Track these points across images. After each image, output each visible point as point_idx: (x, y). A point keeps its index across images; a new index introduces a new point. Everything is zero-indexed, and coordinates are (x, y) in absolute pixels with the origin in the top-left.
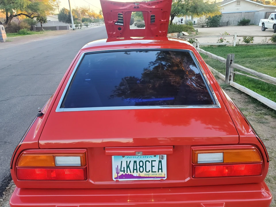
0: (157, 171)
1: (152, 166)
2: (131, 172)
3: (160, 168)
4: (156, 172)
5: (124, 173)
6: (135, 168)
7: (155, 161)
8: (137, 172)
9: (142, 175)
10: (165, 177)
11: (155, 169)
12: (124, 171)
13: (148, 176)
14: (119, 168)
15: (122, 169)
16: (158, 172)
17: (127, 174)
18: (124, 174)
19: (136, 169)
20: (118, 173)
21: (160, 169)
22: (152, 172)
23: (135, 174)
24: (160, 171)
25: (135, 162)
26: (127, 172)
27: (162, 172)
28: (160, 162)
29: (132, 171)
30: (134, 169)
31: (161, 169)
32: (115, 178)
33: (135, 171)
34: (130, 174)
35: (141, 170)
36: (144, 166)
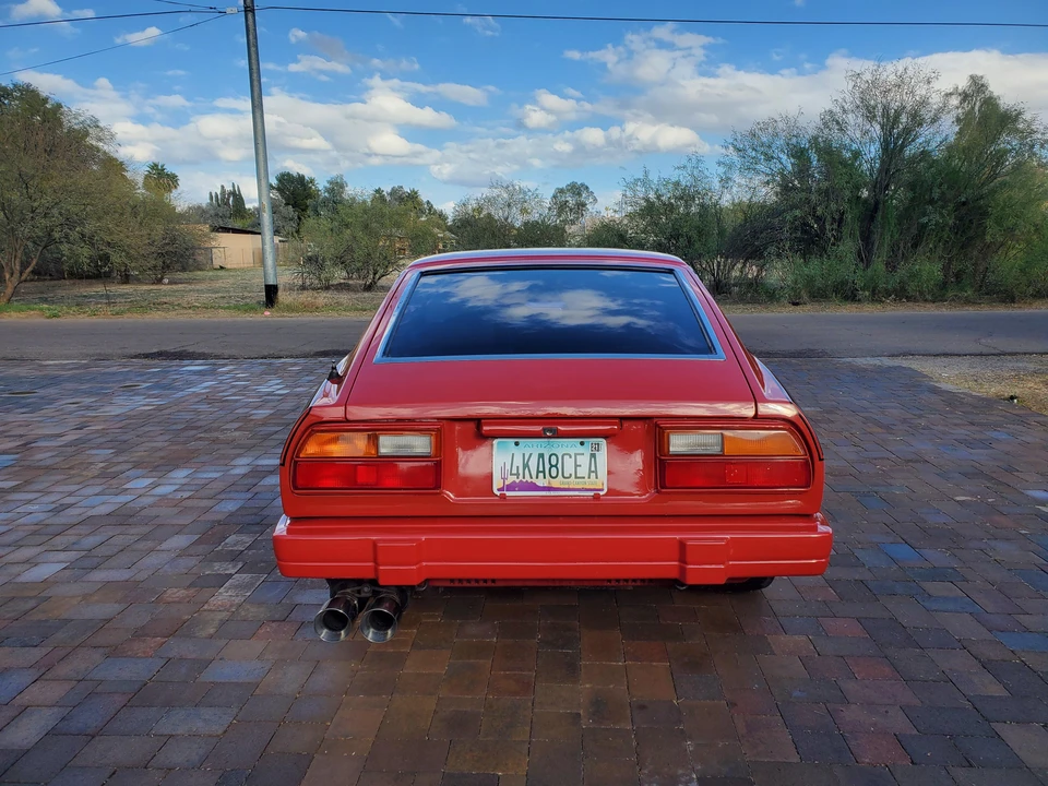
0: (587, 477)
1: (576, 466)
2: (531, 478)
3: (593, 469)
4: (584, 478)
5: (518, 478)
6: (541, 469)
7: (583, 454)
8: (545, 478)
9: (555, 483)
10: (602, 490)
11: (583, 471)
12: (518, 475)
13: (566, 486)
14: (508, 467)
15: (514, 471)
16: (589, 477)
17: (524, 481)
18: (517, 481)
19: (544, 472)
20: (504, 479)
21: (593, 471)
22: (576, 477)
23: (541, 482)
24: (593, 475)
25: (541, 456)
26: (524, 478)
27: (597, 477)
28: (593, 456)
29: (534, 476)
30: (538, 472)
31: (596, 472)
32: (499, 490)
33: (541, 475)
34: (530, 480)
35: (554, 474)
36: (559, 466)
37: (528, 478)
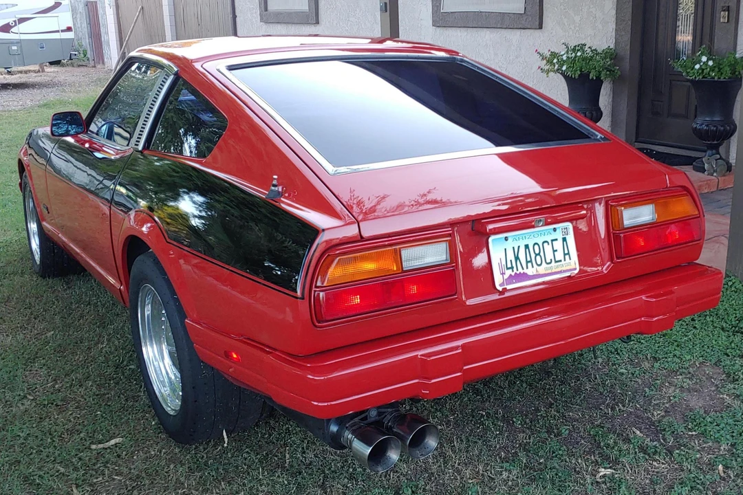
0: (563, 260)
1: (554, 251)
2: (523, 269)
3: (566, 252)
4: (561, 261)
5: (513, 271)
6: (529, 259)
7: (556, 240)
8: (533, 267)
9: (542, 270)
10: (575, 269)
11: (559, 256)
12: (512, 268)
13: (550, 271)
14: (504, 263)
15: (509, 266)
16: (565, 260)
17: (518, 272)
18: (513, 274)
19: (531, 261)
20: (503, 274)
21: (566, 254)
22: (556, 262)
23: (530, 271)
24: (567, 257)
25: (527, 247)
26: (517, 270)
27: (570, 259)
28: (564, 239)
29: (525, 266)
30: (527, 262)
31: (568, 254)
32: (500, 285)
33: (530, 264)
34: (522, 272)
35: (539, 262)
36: (542, 254)
37: (520, 270)
